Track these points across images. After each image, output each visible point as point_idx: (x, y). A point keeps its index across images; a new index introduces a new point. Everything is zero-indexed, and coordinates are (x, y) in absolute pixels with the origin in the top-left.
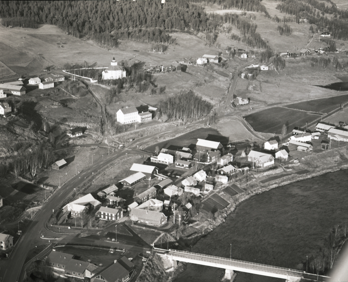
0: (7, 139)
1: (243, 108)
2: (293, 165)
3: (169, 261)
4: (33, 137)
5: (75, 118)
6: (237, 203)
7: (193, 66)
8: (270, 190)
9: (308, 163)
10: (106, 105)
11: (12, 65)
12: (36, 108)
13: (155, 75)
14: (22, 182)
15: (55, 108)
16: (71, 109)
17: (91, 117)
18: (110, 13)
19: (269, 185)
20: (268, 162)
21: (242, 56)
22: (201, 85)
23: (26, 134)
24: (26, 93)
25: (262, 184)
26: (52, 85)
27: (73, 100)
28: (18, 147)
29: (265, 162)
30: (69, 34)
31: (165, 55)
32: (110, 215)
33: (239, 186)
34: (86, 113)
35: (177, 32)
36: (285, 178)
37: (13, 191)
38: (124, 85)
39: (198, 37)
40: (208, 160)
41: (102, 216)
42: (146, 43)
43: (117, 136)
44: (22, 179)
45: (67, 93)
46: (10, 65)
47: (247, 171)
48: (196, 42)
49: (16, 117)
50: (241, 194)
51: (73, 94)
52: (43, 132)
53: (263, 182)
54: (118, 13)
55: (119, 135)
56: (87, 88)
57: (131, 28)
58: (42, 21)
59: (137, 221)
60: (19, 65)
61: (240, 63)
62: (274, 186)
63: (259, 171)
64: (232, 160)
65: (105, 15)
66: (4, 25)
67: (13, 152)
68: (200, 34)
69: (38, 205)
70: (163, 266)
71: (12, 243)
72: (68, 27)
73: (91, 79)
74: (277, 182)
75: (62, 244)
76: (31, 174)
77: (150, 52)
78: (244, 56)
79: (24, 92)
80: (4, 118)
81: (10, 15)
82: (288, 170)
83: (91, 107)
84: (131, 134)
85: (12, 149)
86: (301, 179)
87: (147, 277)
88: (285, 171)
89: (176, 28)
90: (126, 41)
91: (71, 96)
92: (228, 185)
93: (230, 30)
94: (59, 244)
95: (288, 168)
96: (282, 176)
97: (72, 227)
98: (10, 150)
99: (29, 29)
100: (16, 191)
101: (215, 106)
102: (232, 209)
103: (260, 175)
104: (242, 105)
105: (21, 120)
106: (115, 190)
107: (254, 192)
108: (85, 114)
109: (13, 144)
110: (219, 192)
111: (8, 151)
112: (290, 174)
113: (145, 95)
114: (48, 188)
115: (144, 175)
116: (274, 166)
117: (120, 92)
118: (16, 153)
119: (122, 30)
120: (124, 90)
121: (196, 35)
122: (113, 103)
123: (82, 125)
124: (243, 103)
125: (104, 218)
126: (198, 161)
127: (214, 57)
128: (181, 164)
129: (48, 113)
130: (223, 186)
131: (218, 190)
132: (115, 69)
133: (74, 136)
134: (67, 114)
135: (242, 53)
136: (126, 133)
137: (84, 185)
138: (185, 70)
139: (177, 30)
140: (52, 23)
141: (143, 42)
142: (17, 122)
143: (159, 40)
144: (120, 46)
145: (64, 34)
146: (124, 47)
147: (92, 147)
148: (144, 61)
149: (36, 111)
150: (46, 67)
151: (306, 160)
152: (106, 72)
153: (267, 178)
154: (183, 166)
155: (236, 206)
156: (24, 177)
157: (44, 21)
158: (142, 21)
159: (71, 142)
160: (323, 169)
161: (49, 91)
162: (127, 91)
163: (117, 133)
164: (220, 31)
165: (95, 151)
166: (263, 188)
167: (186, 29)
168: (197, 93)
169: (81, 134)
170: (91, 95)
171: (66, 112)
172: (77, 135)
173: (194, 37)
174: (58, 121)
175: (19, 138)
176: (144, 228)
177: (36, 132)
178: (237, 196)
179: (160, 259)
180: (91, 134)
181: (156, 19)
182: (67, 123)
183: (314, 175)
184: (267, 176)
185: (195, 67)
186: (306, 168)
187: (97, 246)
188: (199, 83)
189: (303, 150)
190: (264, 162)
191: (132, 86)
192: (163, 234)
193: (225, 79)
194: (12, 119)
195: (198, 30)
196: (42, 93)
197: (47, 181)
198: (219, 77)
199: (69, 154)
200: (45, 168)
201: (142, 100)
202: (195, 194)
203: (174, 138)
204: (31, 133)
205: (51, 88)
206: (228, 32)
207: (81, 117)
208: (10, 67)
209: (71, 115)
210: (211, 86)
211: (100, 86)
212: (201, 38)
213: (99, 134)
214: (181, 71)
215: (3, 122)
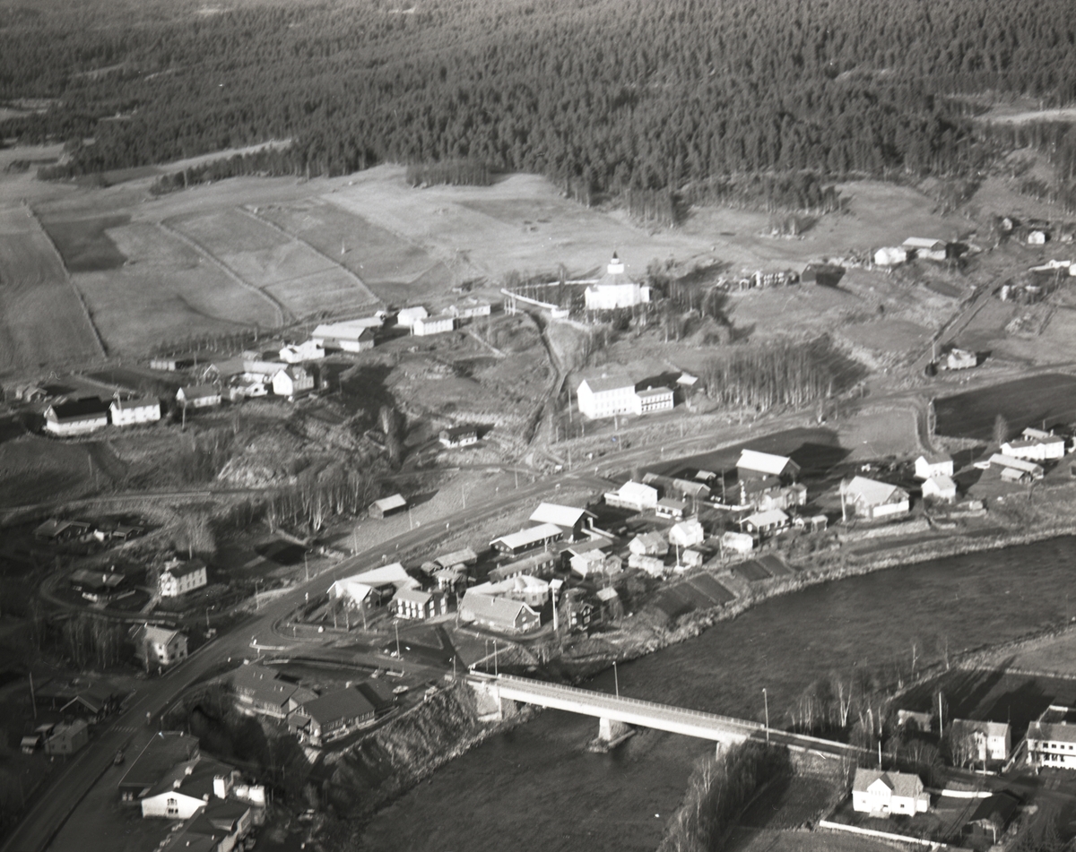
0: (276, 448)
1: (951, 378)
2: (965, 514)
3: (491, 699)
4: (346, 444)
5: (479, 402)
6: (760, 598)
7: (861, 270)
8: (868, 574)
9: (1011, 512)
10: (570, 373)
11: (377, 281)
12: (388, 381)
13: (735, 295)
14: (282, 542)
15: (436, 381)
16: (477, 381)
17: (519, 400)
18: (690, 137)
19: (872, 560)
20: (885, 503)
21: (1030, 239)
22: (863, 318)
23: (330, 437)
24: (376, 344)
25: (853, 558)
26: (447, 326)
27: (492, 361)
28: (299, 468)
29: (877, 505)
30: (570, 195)
31: (801, 243)
32: (413, 606)
33: (783, 559)
34: (512, 391)
35: (860, 178)
36: (925, 545)
37: (253, 558)
38: (633, 323)
39: (920, 191)
40: (743, 501)
41: (401, 610)
42: (763, 211)
43: (562, 445)
44: (283, 535)
45: (481, 343)
46: (371, 281)
47: (820, 525)
48: (908, 205)
49: (319, 401)
50: (778, 578)
51: (497, 346)
52: (377, 434)
53: (857, 553)
54: (711, 135)
55: (569, 444)
56: (541, 332)
57: (734, 175)
58: (513, 164)
59: (471, 623)
60: (396, 279)
61: (1019, 258)
62: (885, 564)
63: (857, 525)
64: (801, 502)
65: (678, 142)
66: (410, 182)
67: (285, 476)
68: (930, 182)
69: (289, 585)
70: (476, 708)
71: (185, 652)
72: (569, 177)
73: (553, 307)
74: (900, 553)
75: (284, 658)
76: (311, 525)
77: (762, 236)
78: (1038, 238)
79: (370, 344)
80: (289, 403)
81: (436, 156)
82: (944, 527)
83: (530, 378)
84: (601, 441)
85: (284, 471)
86: (973, 548)
87: (421, 722)
88: (934, 529)
89: (859, 168)
90: (712, 208)
91: (489, 351)
92: (750, 557)
93: (1025, 167)
94: (278, 658)
95: (946, 521)
96: (922, 538)
97: (328, 629)
98: (279, 472)
99: (468, 188)
100: (261, 559)
101: (875, 372)
102: (736, 610)
103: (856, 537)
104: (956, 370)
105: (330, 406)
106: (467, 559)
107: (822, 576)
108: (507, 393)
109: (289, 460)
110: (717, 572)
111: (275, 475)
112: (946, 537)
113: (684, 346)
114: (332, 555)
115: (558, 531)
116: (907, 514)
117: (614, 339)
118: (292, 481)
119: (710, 181)
120: (628, 335)
121: (914, 186)
122: (592, 367)
123: (485, 420)
124: (960, 365)
125: (404, 613)
126: (721, 502)
127: (931, 243)
128: (667, 509)
129: (415, 391)
130: (737, 557)
131: (715, 567)
132: (618, 281)
133: (455, 445)
134: (459, 394)
135: (1033, 230)
136: (587, 438)
137: (415, 550)
138: (838, 280)
139: (861, 173)
140: (533, 171)
141: (756, 210)
142: (318, 413)
143: (796, 204)
144: (690, 222)
145: (555, 195)
146: (700, 224)
147: (489, 470)
148: (734, 260)
149: (386, 387)
150: (461, 282)
151: (1010, 503)
152: (594, 290)
153: (876, 543)
154: (670, 512)
155: (752, 606)
156: (290, 530)
157: (517, 164)
158: (766, 154)
159: (441, 457)
160: (1048, 527)
161: (436, 340)
162: (636, 337)
163: (563, 438)
164: (993, 171)
165: (490, 480)
166: (849, 568)
167: (888, 172)
168: (841, 341)
169: (473, 440)
170: (543, 348)
171: (459, 389)
172: (463, 443)
173: (906, 192)
174: (433, 409)
175: (310, 446)
176: (477, 635)
177: (358, 434)
178: (767, 582)
179: (471, 692)
180: (498, 440)
181: (803, 147)
182: (452, 415)
183: (1016, 540)
184: (877, 538)
185: (867, 272)
186: (1001, 524)
187: (352, 664)
188: (859, 314)
189: (1014, 480)
190: (873, 503)
191: (653, 325)
192: (511, 646)
193: (945, 303)
194: (307, 405)
195: (926, 172)
196: (415, 344)
197: (341, 542)
198: (929, 296)
199: (425, 485)
200: (352, 514)
201: (671, 358)
202: (651, 572)
203: (709, 451)
204: (344, 437)
205: (444, 333)
206: (1017, 174)
207: (493, 400)
208: (369, 287)
209: (470, 395)
210: (894, 322)
211: (571, 327)
212: (927, 194)
213: (519, 440)
214: (814, 283)
215: (284, 412)
